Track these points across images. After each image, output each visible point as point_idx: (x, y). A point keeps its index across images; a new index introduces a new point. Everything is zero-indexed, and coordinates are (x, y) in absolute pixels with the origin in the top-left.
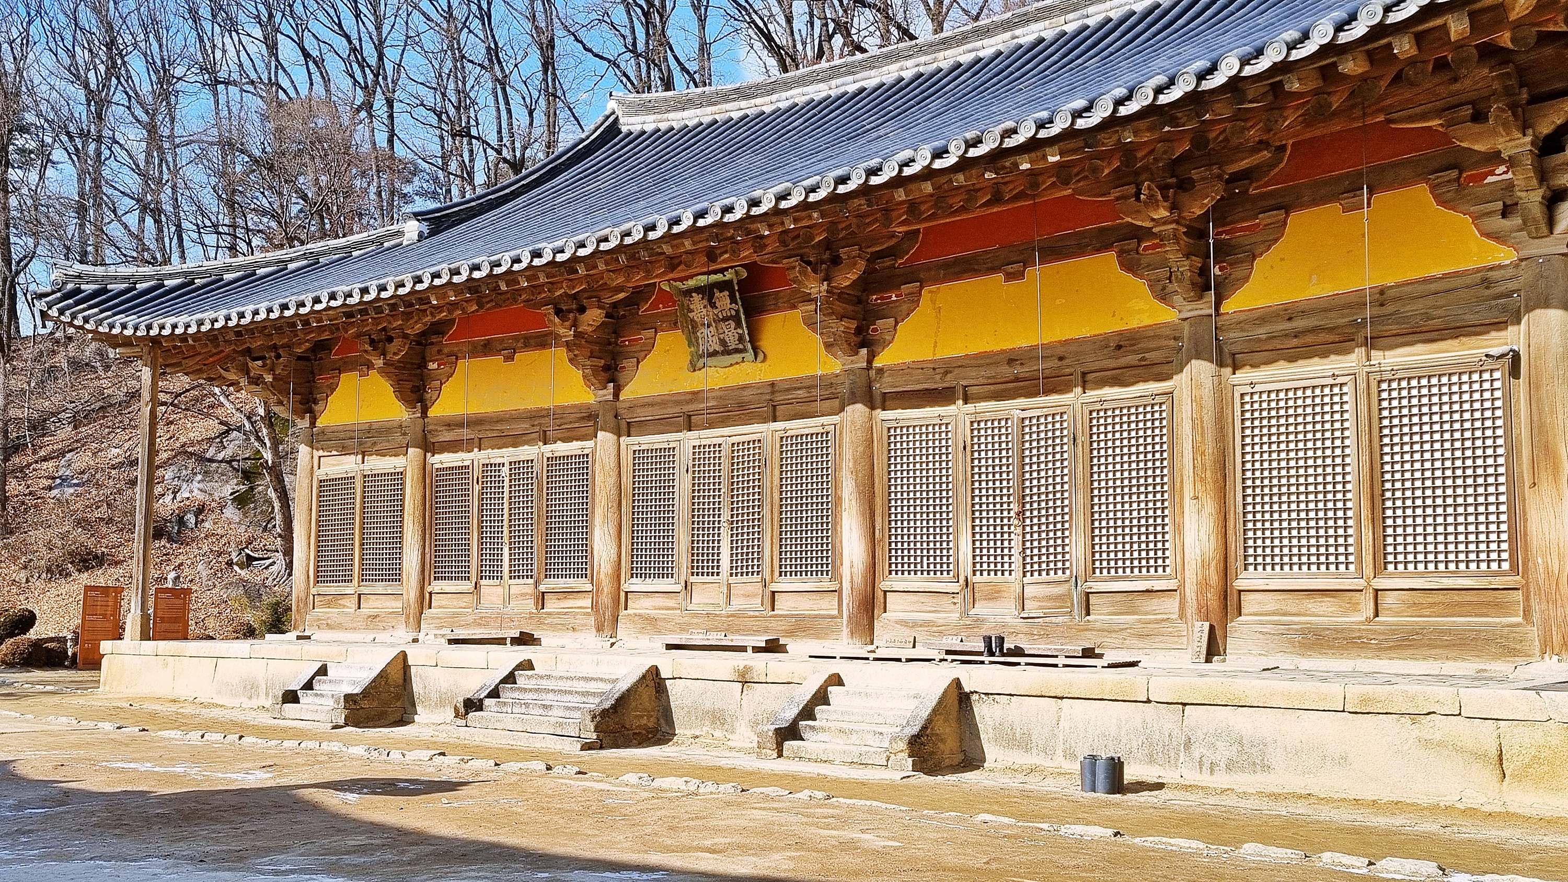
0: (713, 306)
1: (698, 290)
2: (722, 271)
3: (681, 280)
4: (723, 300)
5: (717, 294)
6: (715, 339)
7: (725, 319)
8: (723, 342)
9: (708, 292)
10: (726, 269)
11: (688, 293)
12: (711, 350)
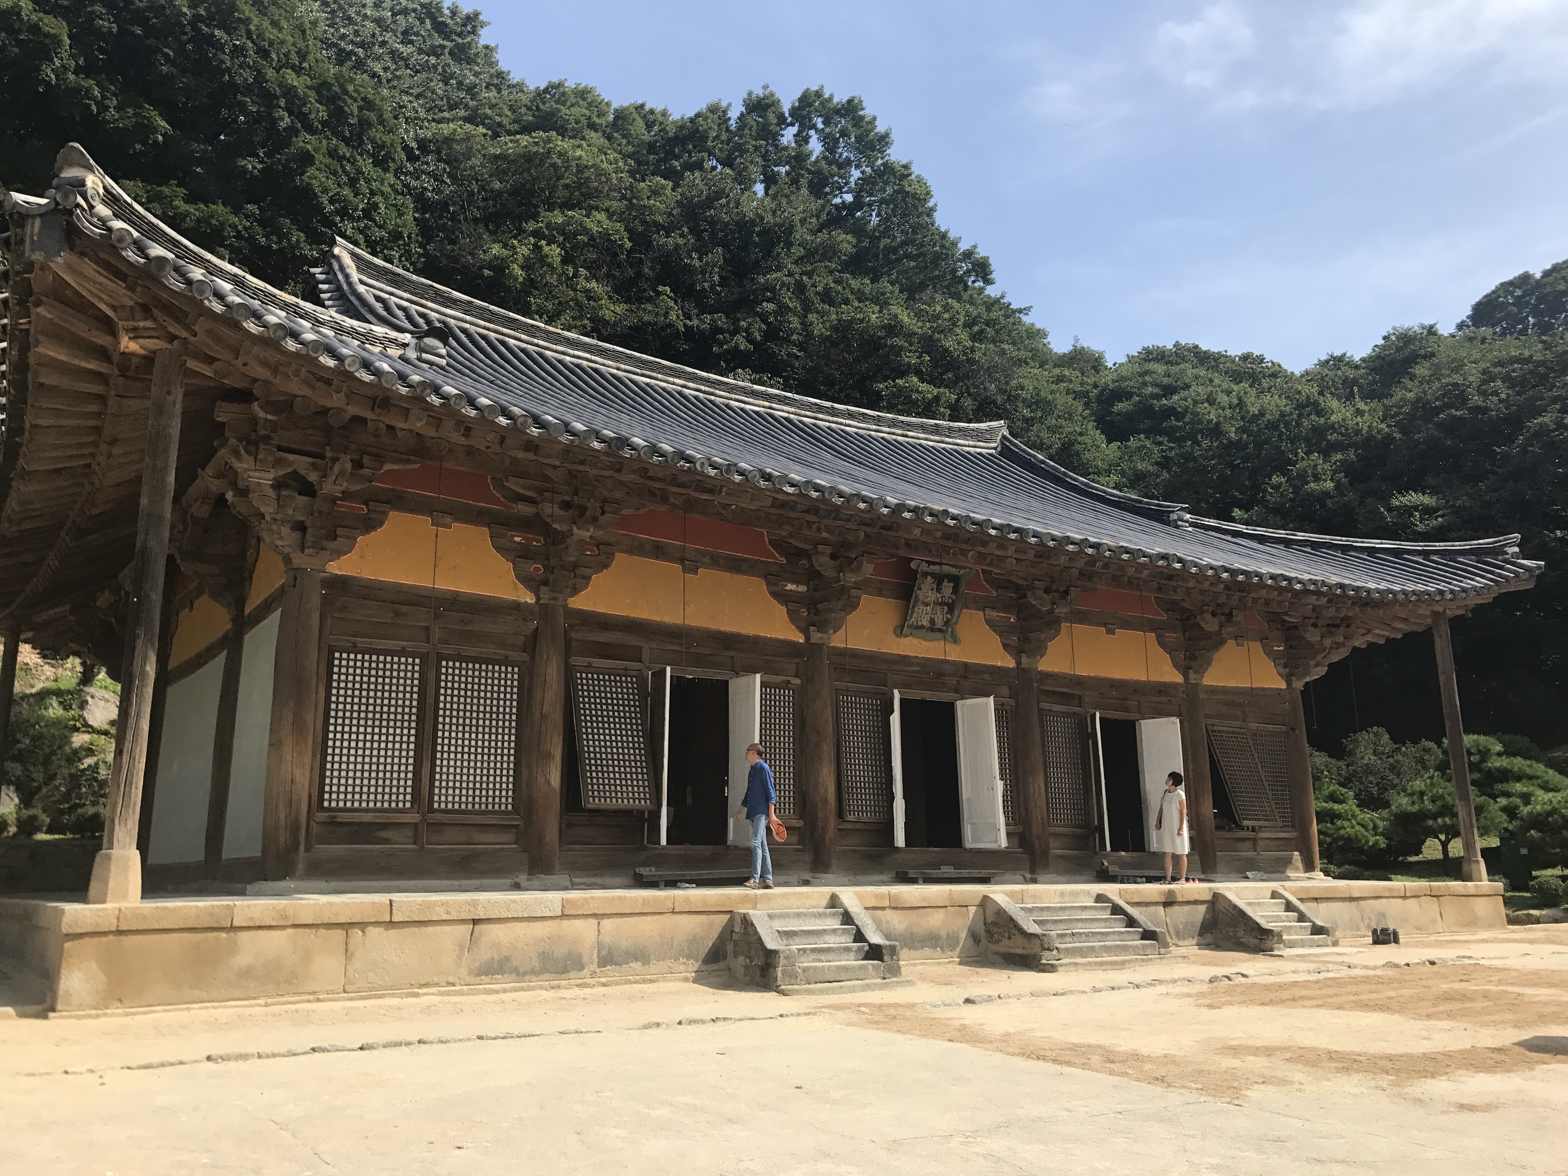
0: (939, 590)
1: (933, 575)
2: (961, 568)
3: (930, 563)
4: (948, 588)
5: (945, 583)
6: (927, 618)
7: (942, 604)
8: (932, 621)
9: (939, 579)
10: (965, 568)
11: (925, 574)
12: (919, 624)
